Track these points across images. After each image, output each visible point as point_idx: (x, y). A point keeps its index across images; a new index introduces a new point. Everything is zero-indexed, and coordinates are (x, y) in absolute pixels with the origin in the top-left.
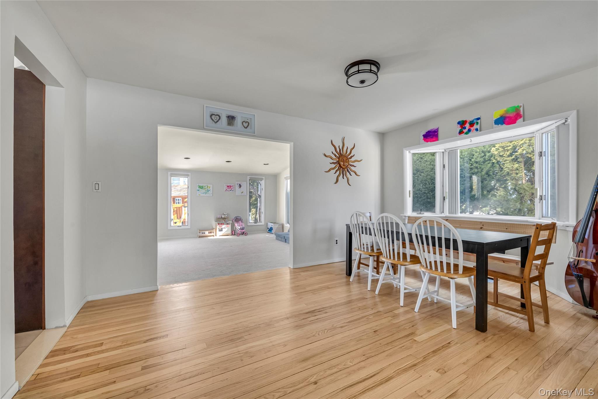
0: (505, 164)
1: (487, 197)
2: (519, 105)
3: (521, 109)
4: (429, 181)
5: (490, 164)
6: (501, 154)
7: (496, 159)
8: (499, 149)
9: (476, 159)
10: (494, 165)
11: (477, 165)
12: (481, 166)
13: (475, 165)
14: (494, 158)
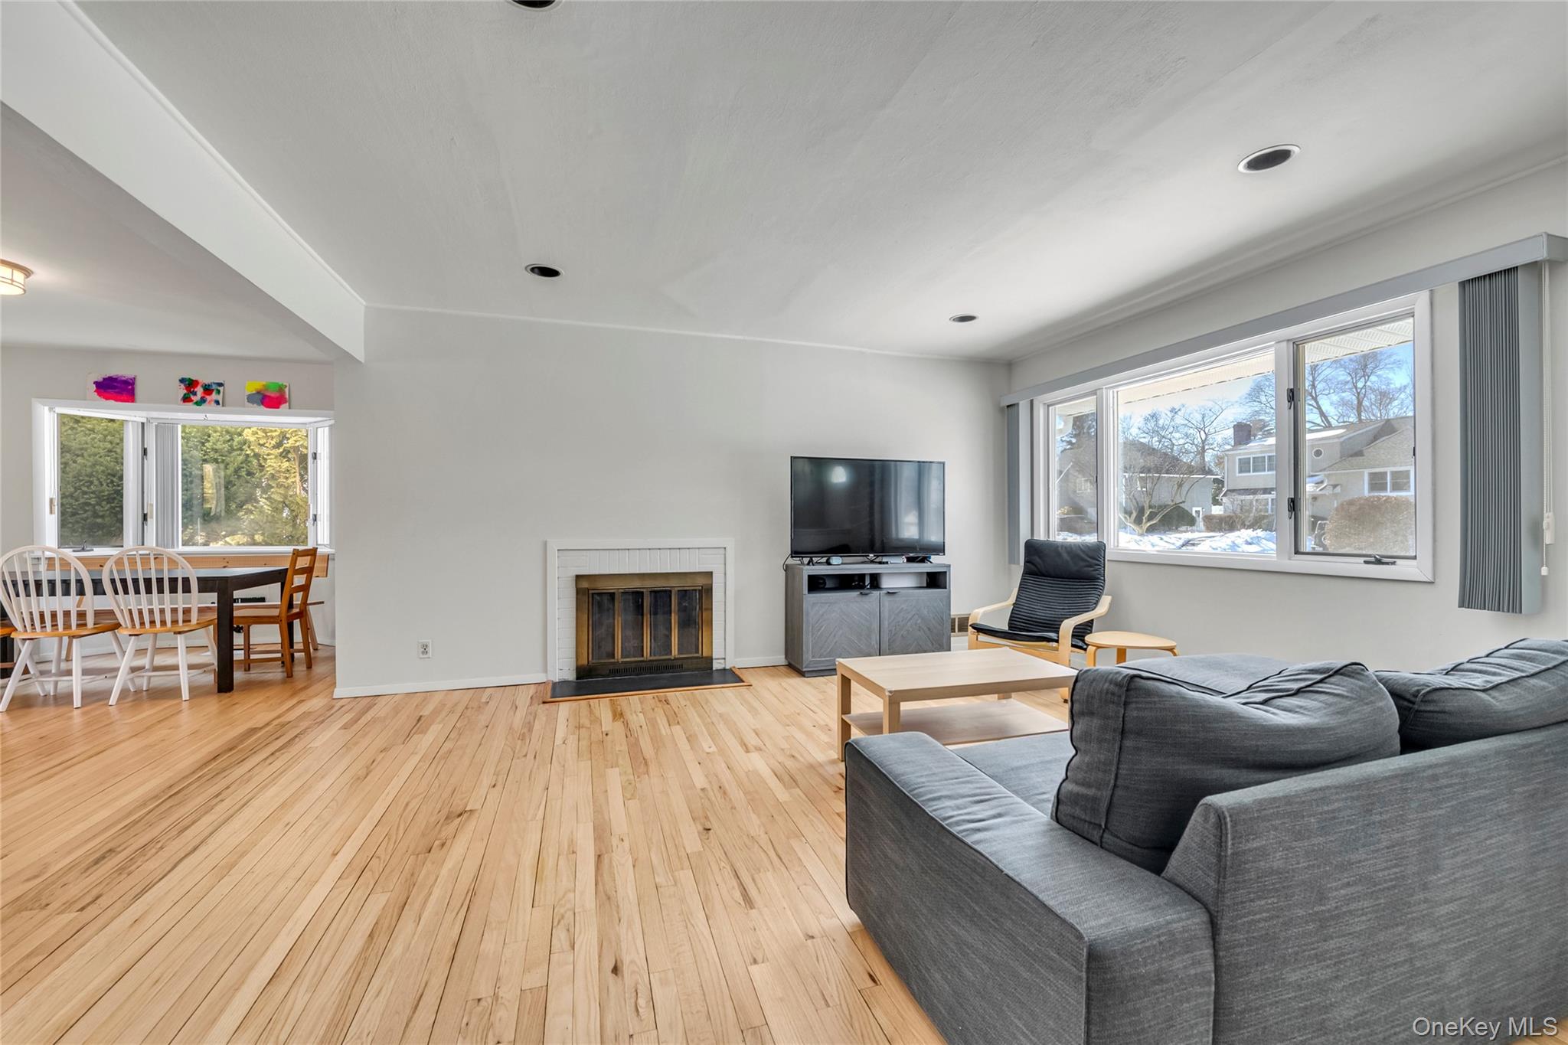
0: (268, 461)
1: (236, 514)
2: (285, 384)
3: (287, 390)
4: (100, 476)
5: (241, 457)
6: (261, 442)
7: (252, 450)
8: (257, 433)
9: (214, 443)
10: (249, 459)
11: (216, 456)
12: (224, 458)
13: (212, 454)
14: (249, 447)
